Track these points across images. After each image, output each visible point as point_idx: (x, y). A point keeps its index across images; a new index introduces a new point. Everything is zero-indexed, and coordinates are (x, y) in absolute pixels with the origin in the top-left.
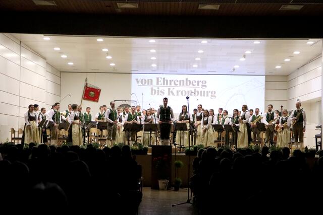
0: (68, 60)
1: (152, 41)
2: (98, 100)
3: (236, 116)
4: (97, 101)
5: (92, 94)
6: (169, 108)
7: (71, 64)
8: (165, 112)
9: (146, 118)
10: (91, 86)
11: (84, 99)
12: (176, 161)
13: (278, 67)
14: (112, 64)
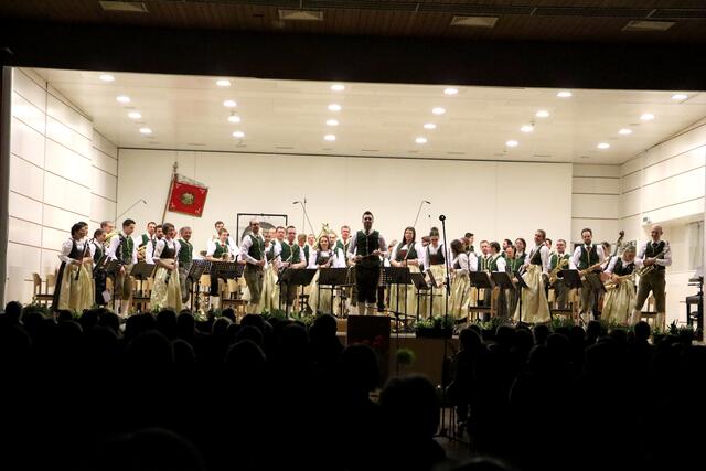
0: (143, 123)
1: (338, 87)
2: (201, 212)
3: (521, 254)
4: (200, 215)
5: (187, 198)
6: (376, 233)
7: (146, 131)
8: (368, 243)
9: (319, 255)
10: (186, 181)
11: (171, 209)
12: (400, 350)
13: (603, 146)
14: (239, 134)
